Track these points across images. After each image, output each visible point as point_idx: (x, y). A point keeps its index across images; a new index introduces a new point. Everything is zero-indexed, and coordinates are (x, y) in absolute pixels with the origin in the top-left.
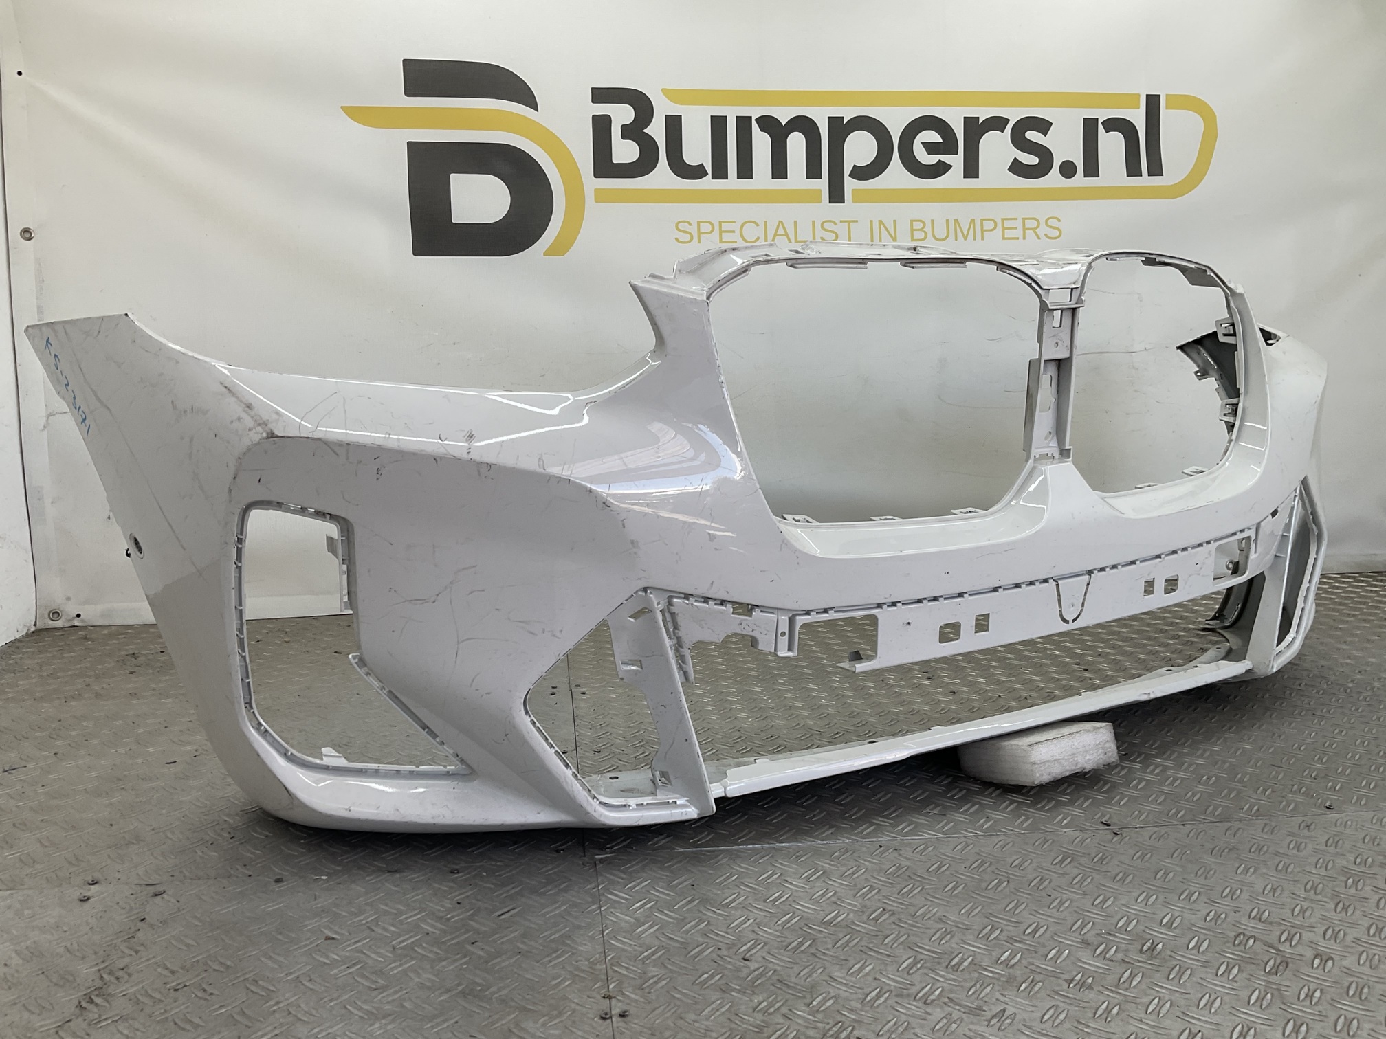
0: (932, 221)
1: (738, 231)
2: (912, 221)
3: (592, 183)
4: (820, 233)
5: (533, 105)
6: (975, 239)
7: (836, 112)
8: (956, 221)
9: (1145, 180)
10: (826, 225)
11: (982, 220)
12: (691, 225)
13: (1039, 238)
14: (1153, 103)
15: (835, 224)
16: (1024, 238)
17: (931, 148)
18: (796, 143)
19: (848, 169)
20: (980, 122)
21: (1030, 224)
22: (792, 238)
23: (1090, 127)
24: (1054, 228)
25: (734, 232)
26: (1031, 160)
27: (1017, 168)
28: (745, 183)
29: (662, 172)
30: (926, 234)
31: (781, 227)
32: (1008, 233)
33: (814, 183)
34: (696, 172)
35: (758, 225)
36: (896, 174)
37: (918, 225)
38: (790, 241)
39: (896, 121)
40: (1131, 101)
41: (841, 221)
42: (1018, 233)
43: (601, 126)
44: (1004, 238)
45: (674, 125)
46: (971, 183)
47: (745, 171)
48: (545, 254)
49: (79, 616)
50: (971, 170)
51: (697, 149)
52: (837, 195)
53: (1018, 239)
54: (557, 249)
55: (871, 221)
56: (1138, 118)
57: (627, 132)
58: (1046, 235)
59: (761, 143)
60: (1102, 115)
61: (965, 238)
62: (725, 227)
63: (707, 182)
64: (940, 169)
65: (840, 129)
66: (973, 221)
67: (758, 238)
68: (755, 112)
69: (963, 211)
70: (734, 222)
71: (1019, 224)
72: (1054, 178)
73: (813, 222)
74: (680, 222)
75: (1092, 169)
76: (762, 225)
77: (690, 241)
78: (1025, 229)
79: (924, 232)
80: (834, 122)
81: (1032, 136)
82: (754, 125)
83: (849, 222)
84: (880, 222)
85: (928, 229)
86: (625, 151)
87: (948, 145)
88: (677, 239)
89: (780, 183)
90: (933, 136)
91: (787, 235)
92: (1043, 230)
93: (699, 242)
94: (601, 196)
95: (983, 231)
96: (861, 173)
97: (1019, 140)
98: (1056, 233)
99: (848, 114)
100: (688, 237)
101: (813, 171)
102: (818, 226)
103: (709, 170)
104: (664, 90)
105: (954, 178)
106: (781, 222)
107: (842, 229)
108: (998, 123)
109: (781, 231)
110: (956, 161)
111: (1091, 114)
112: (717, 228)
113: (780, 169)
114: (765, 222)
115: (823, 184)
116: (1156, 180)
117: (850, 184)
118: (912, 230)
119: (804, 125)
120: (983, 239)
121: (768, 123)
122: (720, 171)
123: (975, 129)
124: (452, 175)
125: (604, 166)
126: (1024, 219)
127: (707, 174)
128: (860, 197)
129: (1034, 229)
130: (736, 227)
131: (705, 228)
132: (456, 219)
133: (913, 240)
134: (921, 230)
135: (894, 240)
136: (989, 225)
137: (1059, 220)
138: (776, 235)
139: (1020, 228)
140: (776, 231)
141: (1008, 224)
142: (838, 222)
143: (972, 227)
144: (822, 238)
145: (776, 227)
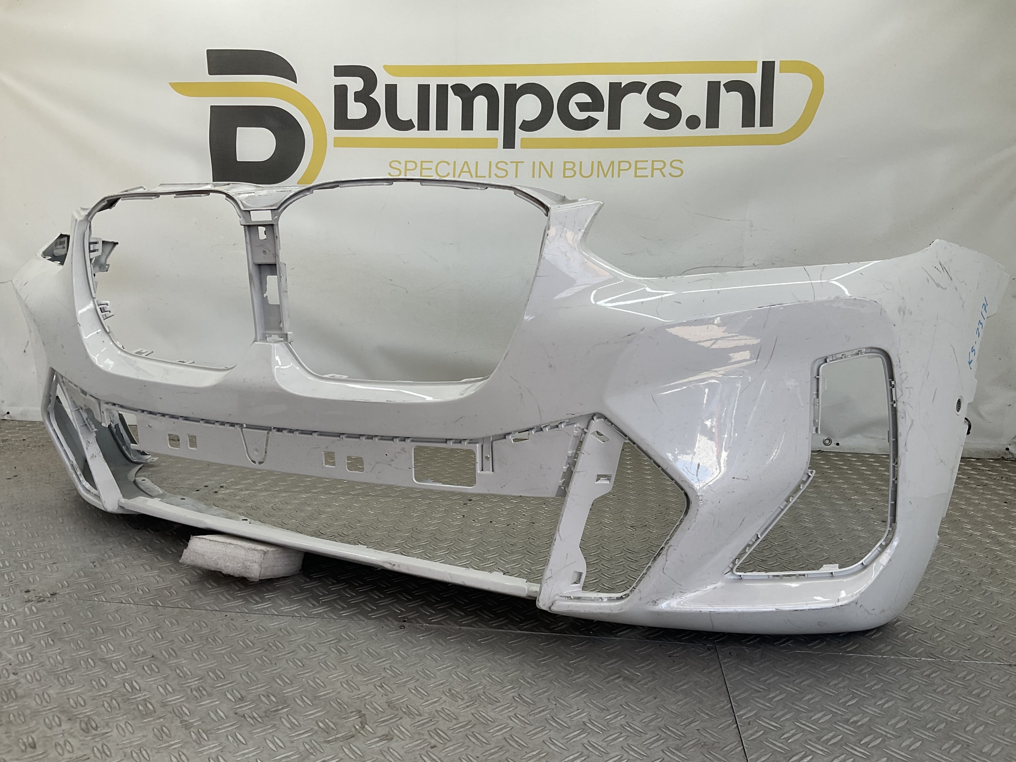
0: (581, 162)
1: (434, 169)
2: (565, 163)
3: (333, 133)
4: (494, 170)
5: (294, 80)
6: (613, 177)
7: (510, 80)
9: (757, 129)
10: (500, 165)
11: (620, 162)
12: (400, 163)
13: (664, 176)
14: (768, 69)
15: (507, 164)
16: (652, 176)
17: (582, 107)
18: (481, 104)
19: (518, 123)
20: (622, 86)
21: (658, 165)
22: (474, 175)
23: (713, 89)
24: (677, 168)
25: (431, 169)
26: (663, 115)
27: (651, 122)
28: (442, 134)
29: (382, 126)
30: (575, 173)
31: (466, 165)
32: (639, 173)
33: (492, 134)
34: (407, 125)
35: (449, 164)
36: (555, 126)
37: (568, 166)
39: (556, 87)
40: (749, 66)
41: (511, 162)
42: (648, 172)
43: (341, 93)
44: (636, 176)
45: (391, 91)
46: (614, 133)
47: (442, 124)
48: (299, 184)
49: (8, 413)
50: (614, 123)
51: (407, 109)
52: (509, 142)
53: (647, 176)
54: (307, 180)
55: (534, 162)
56: (755, 81)
57: (359, 97)
58: (670, 174)
59: (455, 104)
60: (724, 78)
61: (605, 176)
62: (425, 165)
63: (414, 133)
64: (590, 123)
65: (513, 93)
66: (613, 162)
67: (449, 174)
68: (450, 81)
69: (605, 155)
70: (432, 162)
71: (649, 165)
72: (681, 129)
74: (393, 161)
75: (713, 121)
76: (452, 165)
78: (653, 169)
79: (574, 170)
80: (509, 88)
81: (665, 96)
82: (450, 91)
83: (517, 163)
84: (541, 163)
85: (577, 169)
86: (356, 110)
87: (597, 104)
88: (389, 174)
89: (467, 134)
90: (584, 98)
91: (470, 172)
94: (338, 143)
95: (620, 170)
96: (528, 126)
97: (654, 100)
98: (677, 173)
99: (519, 81)
100: (397, 173)
101: (492, 125)
102: (493, 166)
103: (416, 124)
104: (384, 66)
105: (600, 129)
106: (466, 162)
107: (511, 168)
108: (637, 87)
109: (466, 169)
110: (602, 117)
111: (714, 78)
112: (419, 165)
113: (467, 123)
114: (455, 162)
115: (499, 134)
116: (766, 130)
117: (520, 134)
118: (565, 169)
119: (487, 90)
120: (619, 177)
121: (460, 89)
122: (424, 125)
123: (618, 92)
124: (238, 128)
125: (342, 121)
126: (653, 162)
127: (414, 127)
128: (526, 144)
129: (660, 170)
130: (433, 166)
131: (410, 166)
132: (239, 158)
133: (564, 177)
134: (572, 169)
135: (550, 176)
136: (624, 166)
137: (681, 162)
138: (462, 171)
139: (649, 169)
140: (462, 169)
141: (639, 165)
142: (509, 163)
143: (611, 167)
144: (496, 175)
145: (462, 166)
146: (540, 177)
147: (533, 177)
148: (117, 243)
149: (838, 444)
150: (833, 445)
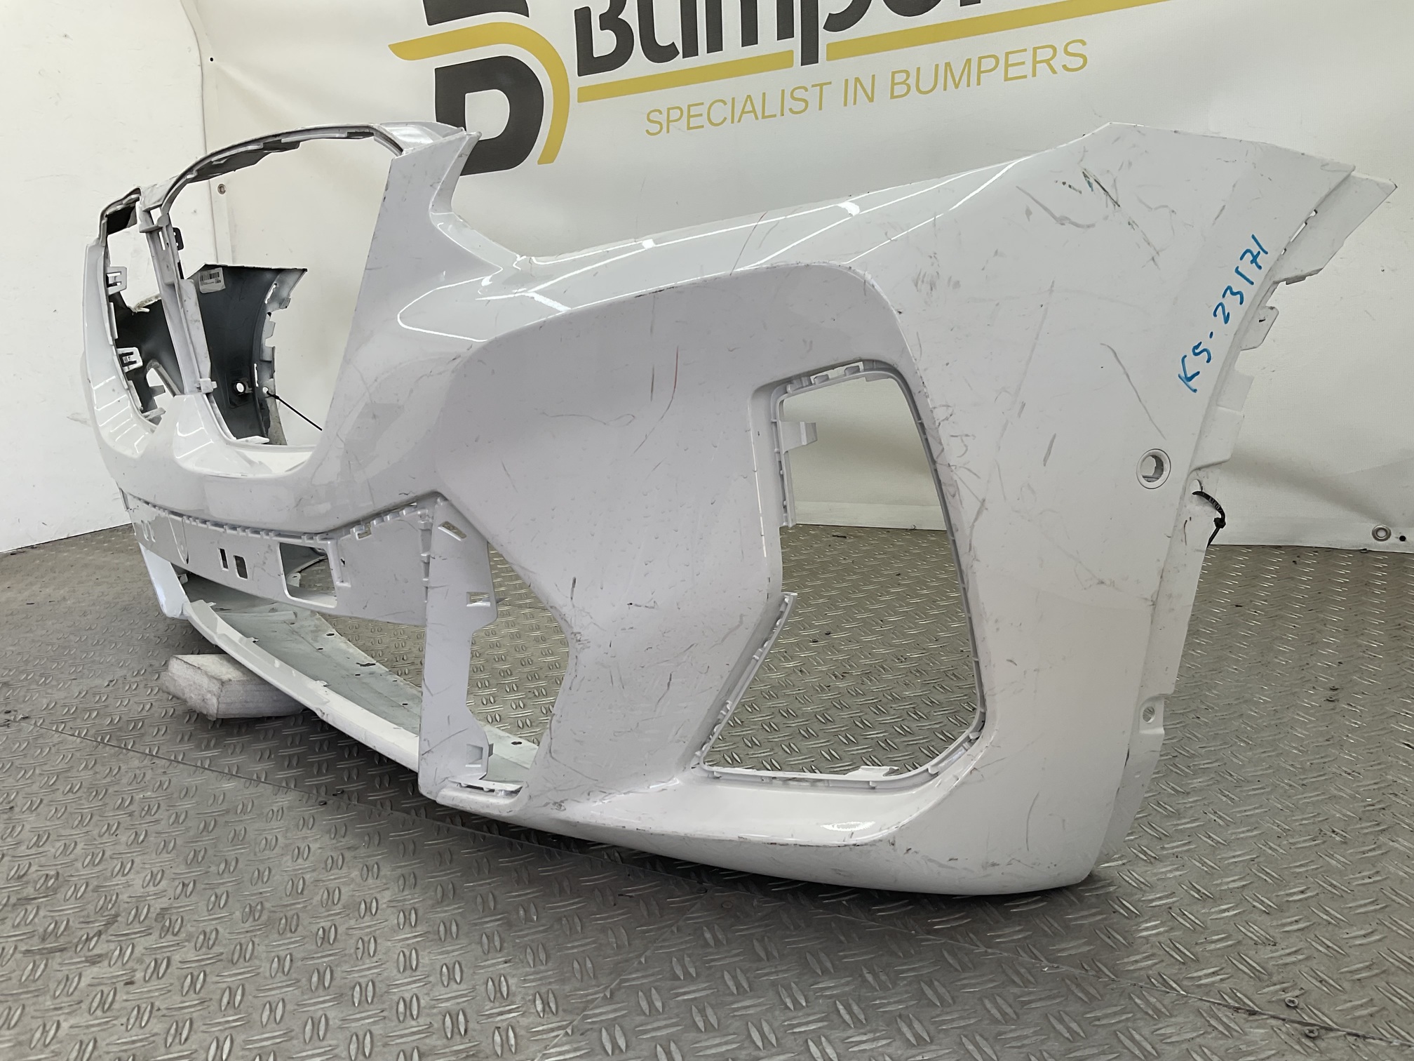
0: (918, 69)
1: (705, 115)
2: (894, 73)
3: (577, 82)
4: (789, 103)
5: (526, 12)
6: (968, 85)
8: (948, 65)
10: (797, 93)
11: (981, 59)
12: (661, 113)
13: (1054, 72)
15: (806, 90)
16: (1034, 75)
19: (822, 20)
21: (1045, 54)
22: (760, 116)
24: (1076, 55)
25: (701, 115)
28: (716, 57)
29: (638, 60)
30: (909, 88)
31: (749, 102)
32: (1013, 72)
33: (785, 44)
34: (668, 53)
35: (725, 103)
36: (878, 16)
37: (899, 78)
38: (757, 118)
41: (813, 86)
42: (1027, 69)
43: (583, 20)
44: (1005, 79)
45: (645, 4)
46: (971, 11)
47: (715, 44)
51: (668, 28)
52: (810, 55)
53: (1025, 77)
54: (548, 157)
55: (847, 81)
57: (605, 22)
58: (1064, 67)
61: (957, 86)
62: (693, 111)
63: (679, 63)
66: (969, 61)
67: (725, 119)
69: (957, 51)
70: (702, 104)
71: (1028, 56)
73: (783, 91)
74: (652, 112)
76: (730, 103)
77: (659, 132)
78: (1035, 62)
79: (907, 85)
83: (821, 85)
84: (857, 80)
86: (604, 42)
88: (647, 131)
89: (750, 51)
91: (754, 111)
92: (1061, 59)
93: (668, 132)
94: (586, 95)
95: (980, 72)
96: (839, 22)
98: (1078, 62)
100: (657, 128)
101: (785, 31)
102: (787, 95)
103: (680, 48)
105: (948, 8)
106: (749, 96)
107: (813, 94)
109: (749, 108)
112: (686, 113)
113: (750, 35)
114: (733, 99)
115: (794, 44)
117: (825, 38)
118: (893, 84)
122: (691, 48)
124: (466, 95)
125: (588, 63)
126: (1035, 49)
127: (678, 53)
128: (837, 52)
129: (1047, 62)
130: (703, 110)
131: (675, 114)
133: (893, 97)
134: (903, 83)
135: (871, 100)
136: (988, 64)
137: (1084, 43)
138: (743, 112)
139: (1029, 64)
140: (744, 108)
141: (1013, 59)
142: (809, 87)
143: (966, 70)
144: (791, 110)
145: (743, 104)
146: (855, 104)
147: (845, 105)
148: (305, 270)
149: (1403, 539)
150: (1394, 539)
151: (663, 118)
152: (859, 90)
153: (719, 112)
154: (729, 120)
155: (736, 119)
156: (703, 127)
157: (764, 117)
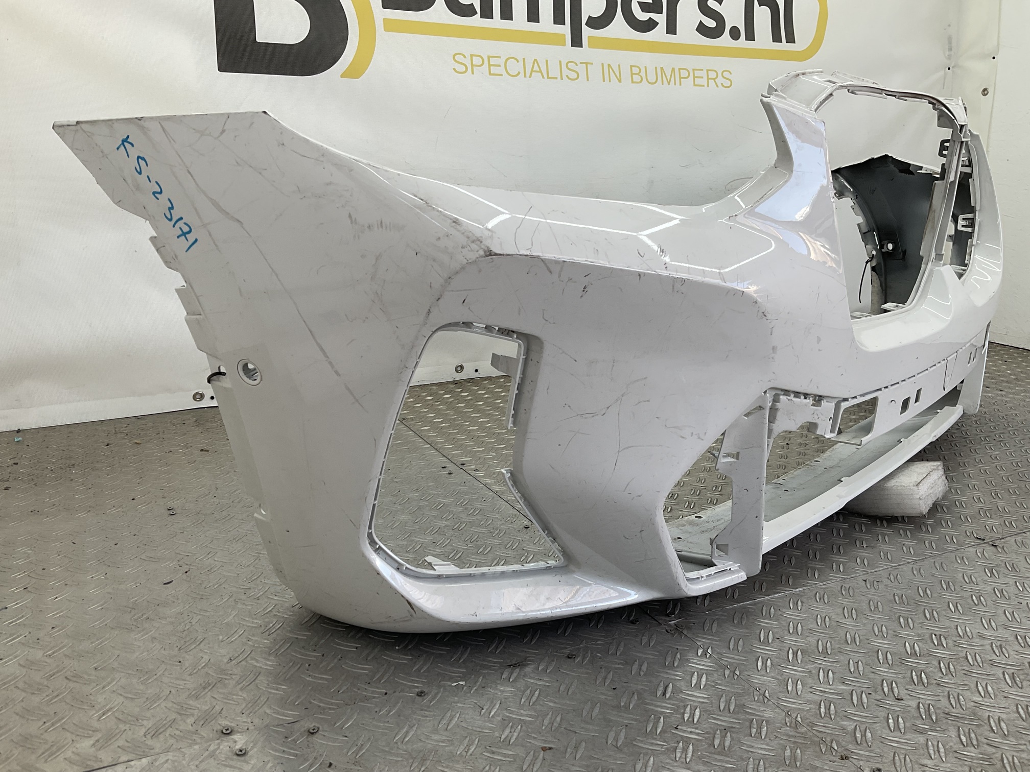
0: (646, 67)
1: (503, 66)
2: (631, 67)
3: (381, 13)
4: (565, 72)
6: (675, 84)
8: (662, 68)
9: (784, 46)
10: (571, 65)
11: (680, 69)
12: (465, 57)
13: (717, 87)
15: (577, 65)
16: (708, 86)
17: (644, 7)
19: (584, 20)
21: (711, 75)
22: (545, 76)
23: (749, 1)
24: (727, 79)
25: (499, 66)
26: (711, 23)
27: (702, 29)
28: (506, 24)
29: (440, 9)
30: (642, 77)
31: (536, 64)
32: (698, 81)
33: (559, 29)
34: (467, 11)
35: (518, 62)
36: (619, 26)
37: (636, 70)
38: (543, 77)
41: (581, 63)
42: (703, 81)
44: (695, 85)
46: (672, 38)
47: (507, 13)
48: (342, 76)
50: (671, 28)
52: (577, 41)
53: (704, 86)
54: (354, 72)
55: (603, 64)
58: (722, 84)
61: (669, 83)
62: (493, 61)
63: (477, 21)
64: (650, 25)
66: (673, 69)
67: (519, 73)
69: (667, 61)
70: (500, 57)
71: (704, 74)
72: (726, 39)
73: (560, 62)
74: (456, 54)
75: (750, 34)
76: (521, 62)
77: (465, 72)
78: (708, 79)
79: (640, 76)
81: (712, 4)
83: (587, 64)
84: (609, 65)
85: (643, 74)
87: (656, 6)
88: (454, 69)
89: (534, 27)
91: (540, 71)
92: (720, 80)
94: (390, 26)
95: (680, 78)
96: (594, 23)
97: (703, 7)
98: (728, 83)
100: (463, 69)
101: (559, 19)
102: (564, 66)
105: (660, 33)
106: (535, 60)
107: (581, 69)
109: (536, 68)
110: (661, 19)
112: (486, 62)
113: (533, 14)
114: (524, 59)
115: (566, 30)
116: (791, 47)
117: (586, 31)
118: (632, 74)
120: (681, 84)
122: (487, 13)
126: (708, 71)
127: (477, 13)
128: (595, 43)
129: (714, 79)
130: (501, 62)
131: (477, 61)
132: (259, 39)
133: (633, 82)
134: (638, 74)
135: (620, 81)
136: (684, 74)
137: (730, 72)
138: (532, 71)
139: (705, 77)
140: (533, 68)
141: (697, 73)
142: (578, 63)
143: (673, 74)
144: (567, 76)
145: (532, 64)
146: (610, 81)
147: (604, 81)
151: (467, 61)
152: (610, 72)
153: (514, 67)
154: (522, 74)
155: (528, 75)
156: (501, 75)
157: (548, 78)
